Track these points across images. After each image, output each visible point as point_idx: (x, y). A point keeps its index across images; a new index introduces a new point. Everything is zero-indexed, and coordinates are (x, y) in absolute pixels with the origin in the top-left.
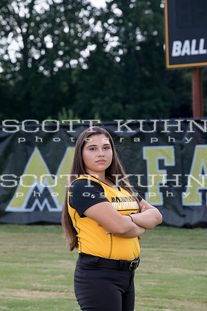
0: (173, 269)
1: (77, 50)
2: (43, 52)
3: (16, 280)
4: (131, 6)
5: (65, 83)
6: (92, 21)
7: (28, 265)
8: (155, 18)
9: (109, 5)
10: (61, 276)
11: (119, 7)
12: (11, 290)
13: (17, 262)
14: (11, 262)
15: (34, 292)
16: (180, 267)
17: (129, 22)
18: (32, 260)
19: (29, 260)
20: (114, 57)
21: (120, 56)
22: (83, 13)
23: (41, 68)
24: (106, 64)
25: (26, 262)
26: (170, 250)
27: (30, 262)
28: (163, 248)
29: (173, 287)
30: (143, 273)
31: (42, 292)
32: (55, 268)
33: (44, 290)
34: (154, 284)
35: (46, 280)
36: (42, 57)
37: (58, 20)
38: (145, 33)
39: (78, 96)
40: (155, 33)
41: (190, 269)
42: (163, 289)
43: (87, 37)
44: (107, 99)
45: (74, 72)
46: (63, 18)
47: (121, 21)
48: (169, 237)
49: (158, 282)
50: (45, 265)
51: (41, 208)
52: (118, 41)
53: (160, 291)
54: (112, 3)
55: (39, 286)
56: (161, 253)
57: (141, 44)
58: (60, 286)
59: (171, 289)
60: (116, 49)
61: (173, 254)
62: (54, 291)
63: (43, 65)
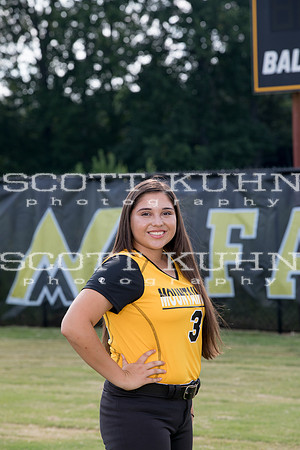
0: (259, 396)
1: (123, 64)
2: (71, 66)
3: (22, 412)
5: (103, 113)
6: (145, 19)
7: (42, 389)
10: (91, 405)
12: (15, 426)
13: (25, 384)
14: (16, 384)
15: (48, 429)
16: (270, 393)
17: (200, 20)
18: (48, 380)
19: (42, 380)
20: (178, 73)
21: (188, 73)
22: (131, 8)
23: (68, 91)
24: (166, 84)
25: (39, 384)
26: (256, 366)
27: (45, 384)
28: (246, 363)
29: (259, 424)
30: (214, 401)
31: (62, 430)
32: (82, 393)
33: (64, 427)
34: (229, 418)
36: (69, 73)
37: (94, 18)
38: (226, 38)
39: (124, 133)
40: (241, 38)
41: (287, 397)
42: (243, 426)
43: (138, 43)
45: (118, 97)
46: (102, 14)
47: (189, 20)
48: (256, 348)
49: (237, 416)
50: (67, 388)
51: (51, 300)
52: (185, 50)
53: (240, 429)
55: (57, 420)
56: (242, 371)
58: (88, 421)
59: (256, 426)
60: (180, 62)
61: (261, 372)
62: (80, 428)
63: (71, 86)
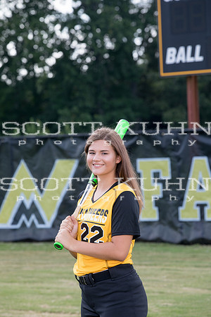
0: (184, 289)
1: (42, 58)
2: (6, 60)
3: (21, 302)
4: (99, 11)
5: (29, 93)
6: (58, 27)
7: (28, 285)
8: (124, 24)
9: (76, 11)
10: (68, 297)
11: (86, 12)
12: (19, 312)
13: (15, 282)
14: (8, 282)
15: (43, 314)
16: (190, 286)
17: (96, 28)
18: (30, 279)
19: (26, 280)
20: (81, 64)
21: (88, 64)
22: (48, 19)
23: (4, 77)
24: (73, 72)
25: (25, 282)
26: (174, 268)
27: (30, 282)
28: (166, 266)
29: (192, 308)
30: (154, 292)
31: (53, 314)
32: (58, 289)
33: (54, 312)
34: (170, 305)
35: (53, 301)
36: (5, 65)
37: (22, 26)
38: (114, 40)
39: (44, 106)
40: (125, 40)
41: (203, 289)
42: (181, 310)
43: (53, 44)
44: (75, 109)
45: (39, 81)
46: (27, 25)
47: (88, 28)
48: (169, 254)
49: (174, 303)
50: (45, 285)
51: (28, 224)
52: (86, 48)
53: (179, 312)
54: (79, 8)
55: (47, 307)
56: (165, 271)
57: (110, 51)
58: (70, 308)
59: (191, 310)
60: (83, 57)
62: (65, 313)
63: (7, 74)
